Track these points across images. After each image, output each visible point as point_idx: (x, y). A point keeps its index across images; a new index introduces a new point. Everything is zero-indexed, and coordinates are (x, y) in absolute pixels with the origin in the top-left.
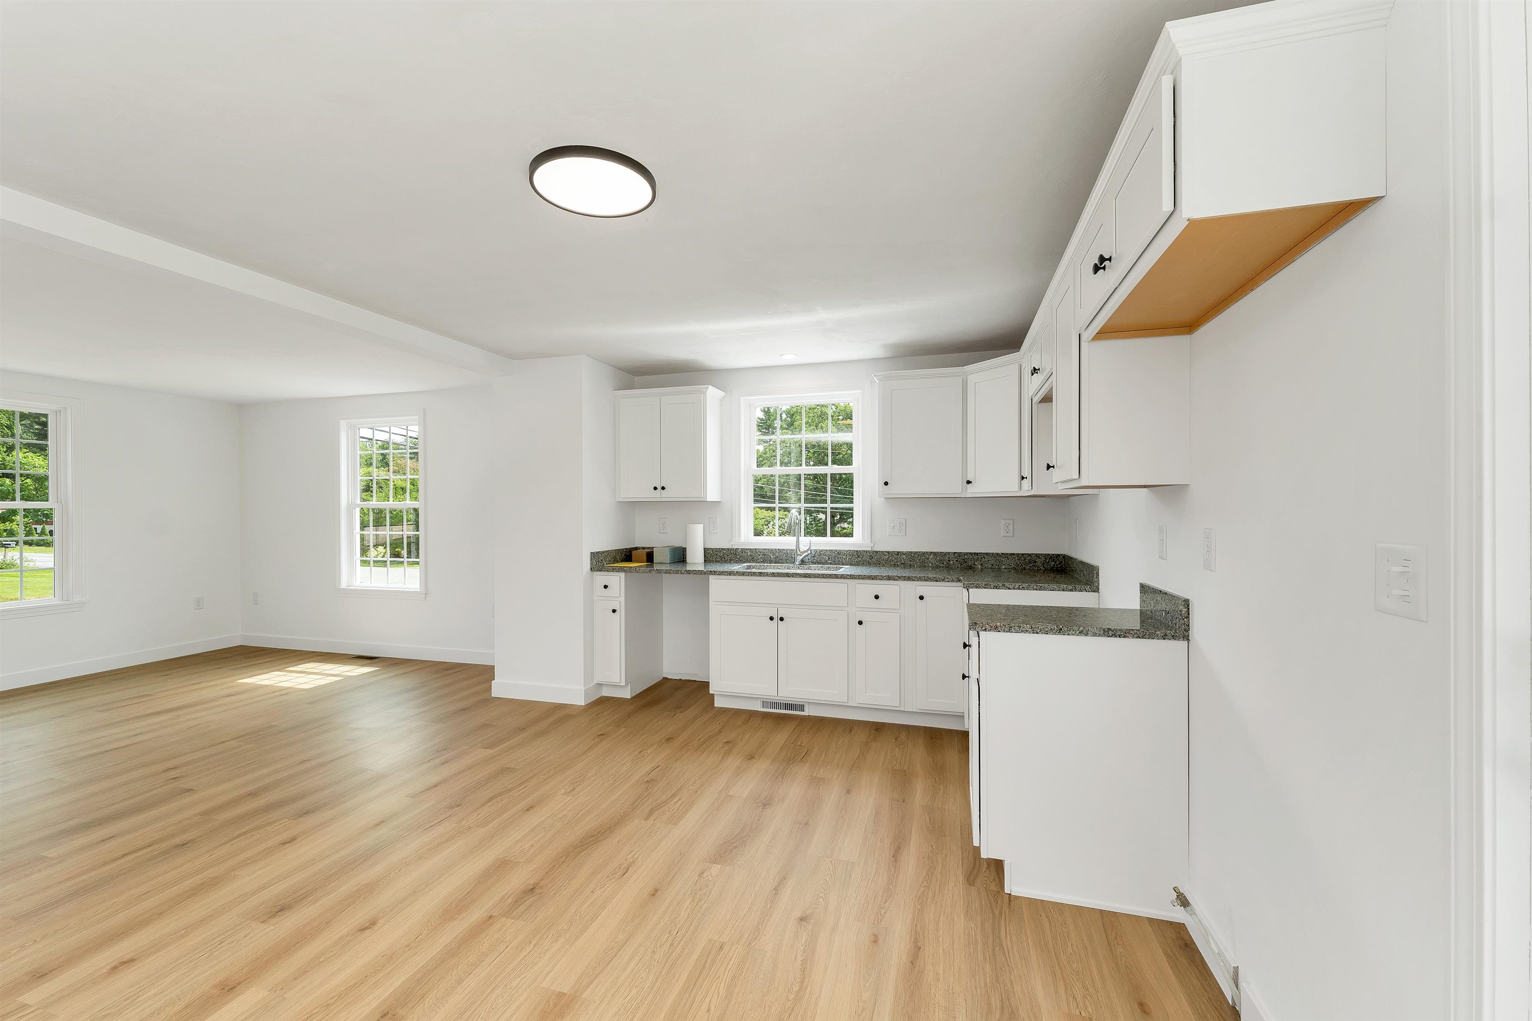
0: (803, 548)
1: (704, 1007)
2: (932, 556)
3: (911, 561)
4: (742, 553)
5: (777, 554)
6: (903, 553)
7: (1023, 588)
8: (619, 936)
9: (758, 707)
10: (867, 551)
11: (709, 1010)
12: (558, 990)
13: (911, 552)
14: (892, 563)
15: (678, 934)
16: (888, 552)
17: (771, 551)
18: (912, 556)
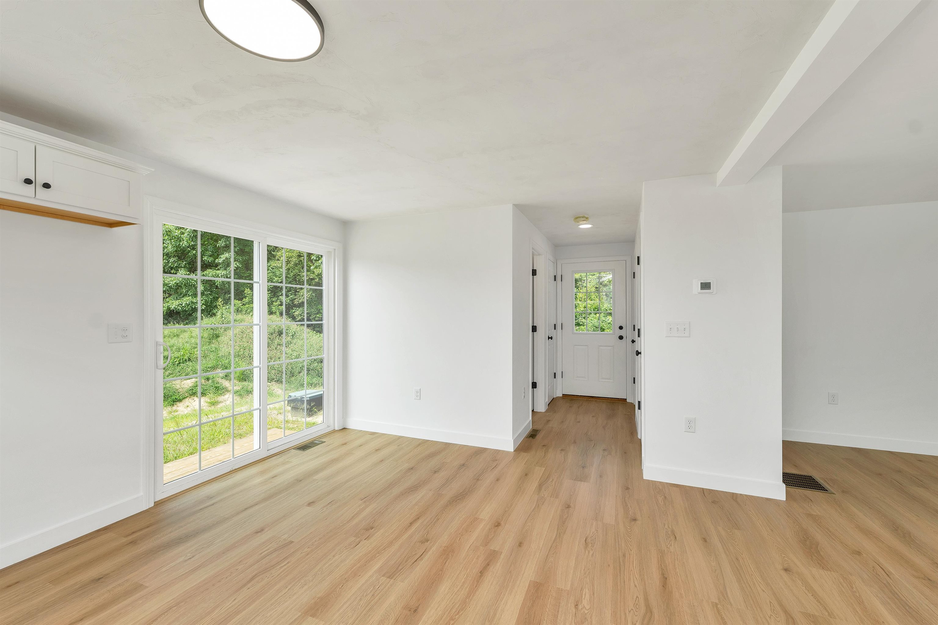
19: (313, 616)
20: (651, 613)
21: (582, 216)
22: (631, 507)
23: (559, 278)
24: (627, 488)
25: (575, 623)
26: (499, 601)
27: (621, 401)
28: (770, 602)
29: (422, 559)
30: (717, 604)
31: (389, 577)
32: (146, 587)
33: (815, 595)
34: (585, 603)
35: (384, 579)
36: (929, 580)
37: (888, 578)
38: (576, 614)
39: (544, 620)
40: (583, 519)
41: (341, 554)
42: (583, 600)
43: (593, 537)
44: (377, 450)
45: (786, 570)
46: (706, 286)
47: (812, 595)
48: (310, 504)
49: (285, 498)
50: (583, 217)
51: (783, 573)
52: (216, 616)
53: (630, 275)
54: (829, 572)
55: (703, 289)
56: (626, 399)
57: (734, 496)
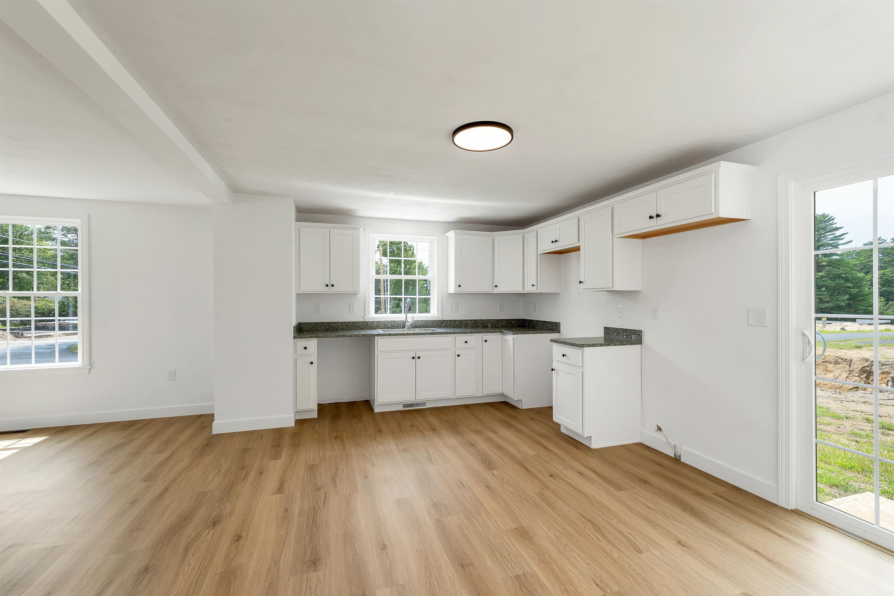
0: (409, 320)
2: (470, 322)
3: (460, 325)
4: (372, 324)
5: (392, 324)
6: (457, 321)
7: (535, 333)
9: (401, 408)
10: (440, 320)
13: (461, 320)
14: (452, 326)
16: (450, 321)
17: (388, 322)
18: (461, 322)
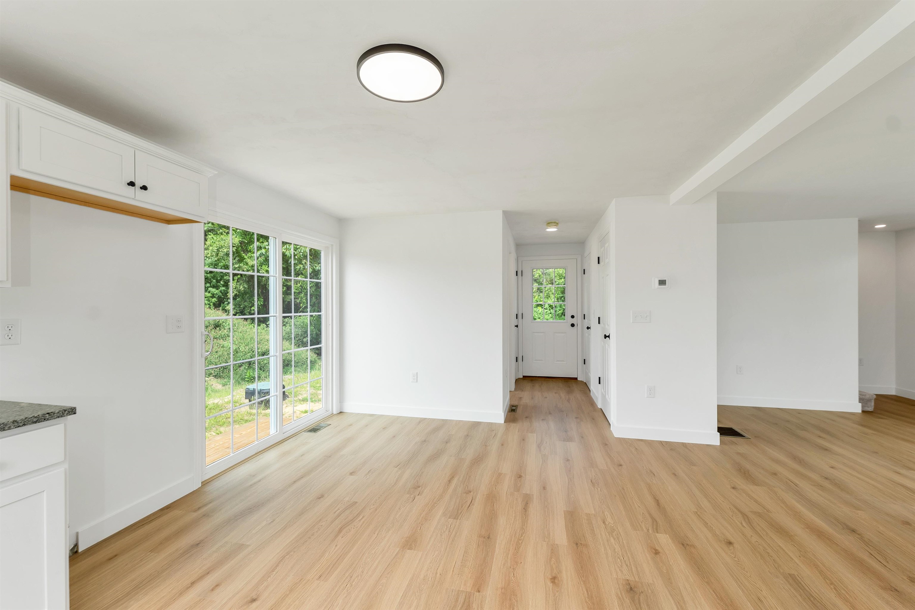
1: (338, 547)
8: (385, 581)
11: (336, 546)
12: (412, 551)
15: (346, 584)
19: (410, 548)
20: (656, 521)
21: (553, 221)
22: (614, 457)
23: (519, 273)
24: (606, 445)
25: (608, 533)
26: (548, 525)
27: (573, 379)
28: (730, 508)
29: (473, 505)
30: (697, 512)
31: (455, 519)
32: (248, 546)
33: (756, 501)
34: (609, 520)
35: (451, 520)
36: (821, 486)
37: (796, 487)
38: (606, 527)
39: (586, 533)
40: (583, 467)
41: (404, 507)
42: (607, 519)
43: (595, 479)
44: (384, 428)
45: (733, 488)
46: (662, 282)
47: (754, 501)
48: (351, 474)
49: (325, 471)
50: (555, 223)
51: (732, 490)
52: (329, 558)
53: (580, 272)
54: (760, 487)
55: (661, 285)
56: (577, 378)
57: (684, 445)
